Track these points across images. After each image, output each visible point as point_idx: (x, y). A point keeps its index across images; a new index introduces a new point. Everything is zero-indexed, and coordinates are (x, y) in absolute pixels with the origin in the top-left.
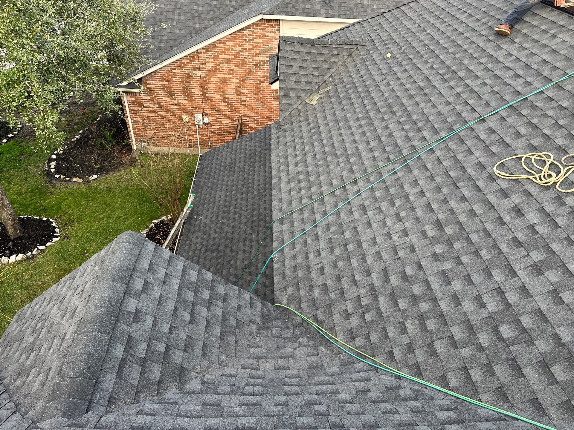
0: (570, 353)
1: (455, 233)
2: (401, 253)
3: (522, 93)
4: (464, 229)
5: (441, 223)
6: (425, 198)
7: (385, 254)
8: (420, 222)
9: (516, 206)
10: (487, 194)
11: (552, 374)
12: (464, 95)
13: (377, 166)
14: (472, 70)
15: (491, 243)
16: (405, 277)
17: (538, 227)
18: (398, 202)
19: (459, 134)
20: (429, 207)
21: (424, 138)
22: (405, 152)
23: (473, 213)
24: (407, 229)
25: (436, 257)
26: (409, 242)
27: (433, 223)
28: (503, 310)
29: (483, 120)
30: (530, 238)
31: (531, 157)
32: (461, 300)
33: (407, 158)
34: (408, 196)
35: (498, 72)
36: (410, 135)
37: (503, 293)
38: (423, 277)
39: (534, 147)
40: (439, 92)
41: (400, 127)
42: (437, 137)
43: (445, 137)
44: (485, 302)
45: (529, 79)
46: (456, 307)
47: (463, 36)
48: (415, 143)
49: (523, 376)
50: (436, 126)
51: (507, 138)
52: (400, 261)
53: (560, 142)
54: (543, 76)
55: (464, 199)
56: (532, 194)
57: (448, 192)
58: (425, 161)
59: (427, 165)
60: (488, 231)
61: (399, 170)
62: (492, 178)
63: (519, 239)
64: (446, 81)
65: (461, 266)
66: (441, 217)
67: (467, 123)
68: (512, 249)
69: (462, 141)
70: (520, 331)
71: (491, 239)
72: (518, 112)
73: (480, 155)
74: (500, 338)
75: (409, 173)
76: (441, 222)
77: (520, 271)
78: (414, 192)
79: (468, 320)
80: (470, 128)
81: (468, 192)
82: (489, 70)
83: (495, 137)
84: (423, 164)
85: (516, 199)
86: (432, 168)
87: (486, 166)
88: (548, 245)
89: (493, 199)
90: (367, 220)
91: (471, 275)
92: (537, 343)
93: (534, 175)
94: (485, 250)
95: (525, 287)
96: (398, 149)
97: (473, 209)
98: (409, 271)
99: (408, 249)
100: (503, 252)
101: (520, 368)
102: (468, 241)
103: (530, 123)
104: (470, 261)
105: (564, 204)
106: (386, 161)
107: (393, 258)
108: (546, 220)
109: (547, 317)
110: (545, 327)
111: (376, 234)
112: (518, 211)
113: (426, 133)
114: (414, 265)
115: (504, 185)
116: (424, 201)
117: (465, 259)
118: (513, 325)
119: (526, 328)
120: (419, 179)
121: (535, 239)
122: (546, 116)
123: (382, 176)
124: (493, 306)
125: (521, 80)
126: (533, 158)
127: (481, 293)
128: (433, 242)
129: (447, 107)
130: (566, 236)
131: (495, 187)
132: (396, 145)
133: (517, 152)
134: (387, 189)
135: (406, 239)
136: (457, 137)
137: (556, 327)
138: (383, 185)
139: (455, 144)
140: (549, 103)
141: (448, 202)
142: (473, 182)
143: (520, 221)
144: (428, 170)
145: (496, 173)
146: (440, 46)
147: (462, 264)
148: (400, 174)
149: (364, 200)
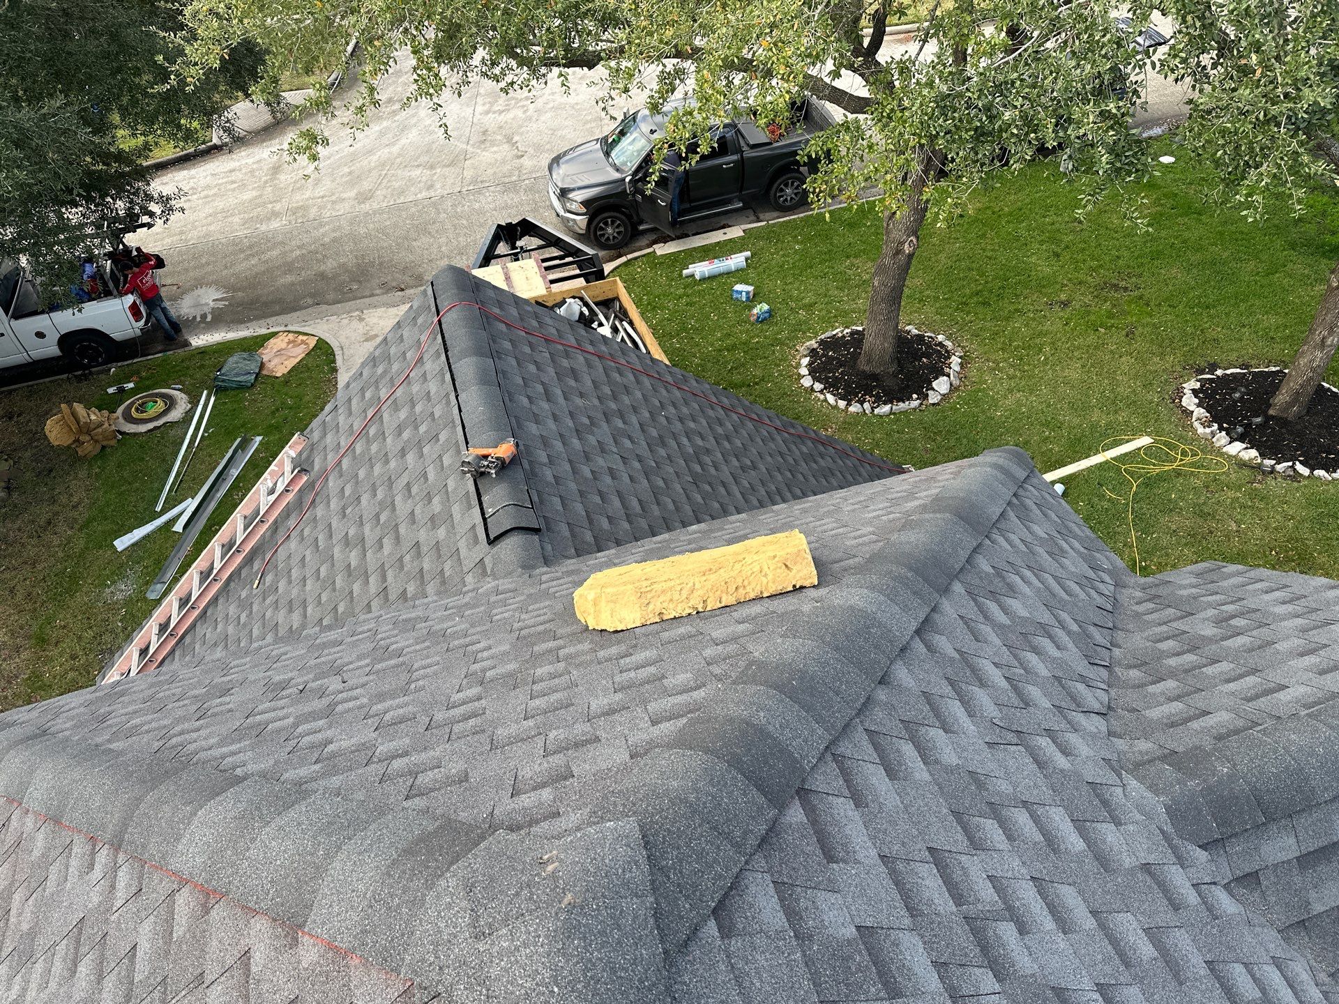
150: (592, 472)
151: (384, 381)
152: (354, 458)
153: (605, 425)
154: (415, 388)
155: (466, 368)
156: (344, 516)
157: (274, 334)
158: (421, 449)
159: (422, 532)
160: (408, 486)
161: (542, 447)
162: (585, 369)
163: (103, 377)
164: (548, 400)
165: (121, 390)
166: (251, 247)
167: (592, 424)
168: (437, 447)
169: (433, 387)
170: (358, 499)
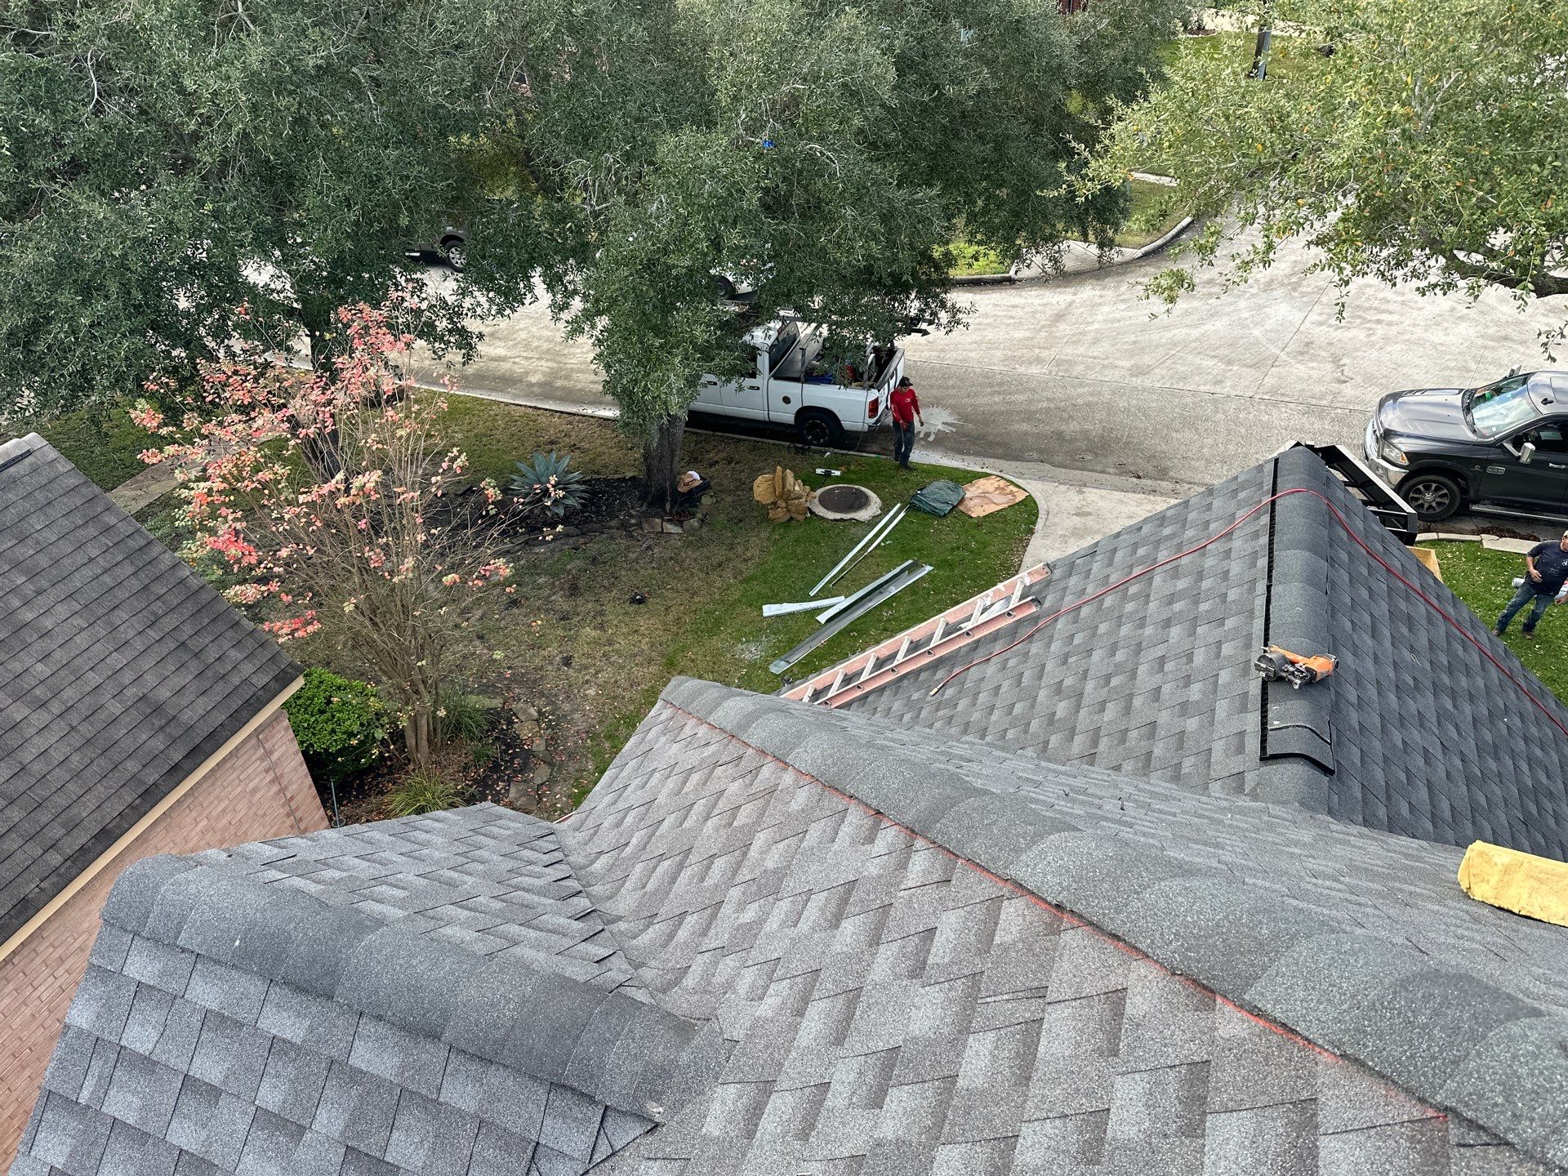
150: (1404, 742)
151: (1168, 544)
152: (1100, 609)
153: (1431, 698)
154: (1209, 562)
155: (1292, 560)
156: (1065, 662)
157: (987, 475)
158: (1195, 627)
159: (1164, 713)
160: (1162, 661)
161: (1354, 684)
162: (1424, 622)
163: (817, 456)
164: (1373, 637)
165: (828, 475)
166: (1000, 384)
167: (1416, 687)
168: (1218, 633)
169: (1235, 568)
170: (1089, 652)
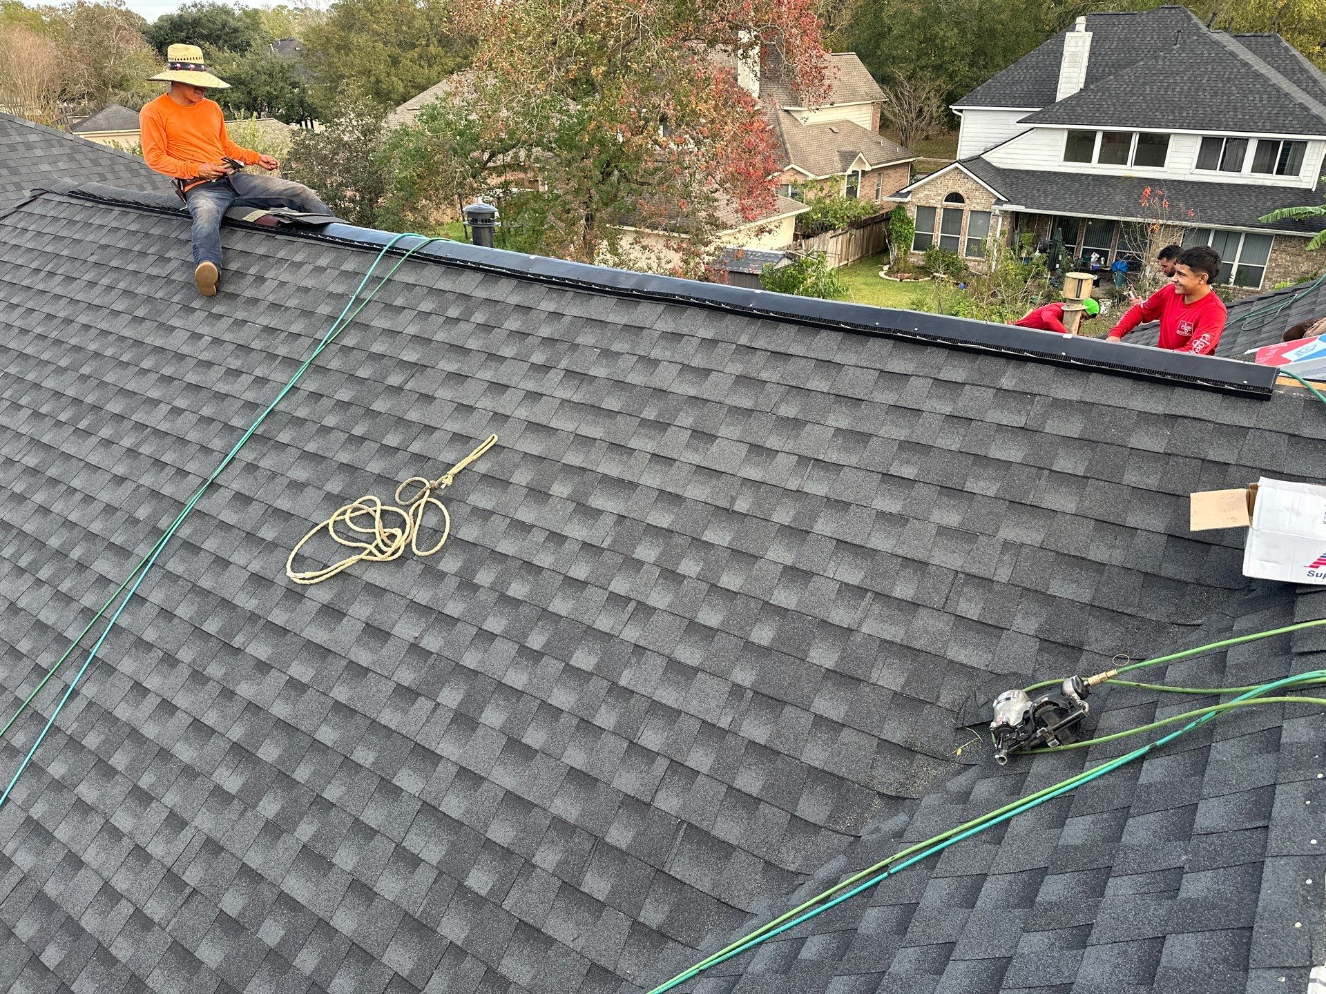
0: (591, 834)
1: (285, 751)
2: (193, 876)
3: (260, 402)
4: (298, 730)
5: (244, 748)
6: (179, 714)
7: (155, 904)
8: (198, 775)
9: (367, 624)
10: (302, 631)
11: (589, 896)
12: (146, 449)
13: (17, 702)
14: (136, 390)
15: (364, 724)
16: (230, 926)
17: (426, 642)
18: (119, 760)
19: (178, 534)
20: (200, 729)
21: (103, 581)
22: (74, 634)
23: (297, 687)
24: (177, 810)
25: (274, 830)
26: (196, 837)
27: (227, 759)
28: (453, 844)
29: (214, 486)
30: (423, 671)
31: (341, 517)
32: (370, 884)
33: (86, 644)
34: (137, 732)
35: (192, 378)
36: (65, 586)
37: (437, 809)
38: (269, 895)
39: (337, 496)
40: (82, 464)
41: (28, 580)
42: (133, 564)
43: (152, 555)
44: (416, 852)
45: (258, 372)
46: (369, 906)
47: (76, 326)
48: (88, 600)
49: (550, 941)
50: (118, 539)
51: (279, 501)
52: (199, 897)
53: (375, 467)
54: (280, 358)
55: (263, 667)
56: (383, 586)
57: (223, 670)
58: (133, 630)
59: (144, 637)
60: (345, 706)
61: (82, 681)
62: (295, 594)
63: (406, 684)
64: (87, 433)
65: (334, 812)
66: (236, 733)
67: (183, 505)
68: (405, 712)
69: (192, 548)
70: (502, 858)
71: (358, 717)
72: (272, 442)
73: (246, 560)
74: (478, 902)
75: (109, 676)
76: (243, 745)
77: (440, 745)
78: (147, 714)
79: (406, 913)
80: (196, 513)
81: (264, 648)
82: (171, 379)
83: (255, 510)
84: (132, 638)
85: (361, 610)
86: (159, 637)
87: (269, 575)
88: (457, 664)
89: (318, 635)
90: (62, 855)
91: (361, 818)
92: (537, 859)
93: (365, 549)
94: (359, 748)
95: (464, 768)
96: (51, 635)
97: (290, 677)
98: (232, 903)
99: (204, 855)
100: (393, 727)
101: (539, 931)
102: (318, 750)
103: (306, 456)
104: (344, 789)
105: (442, 575)
106: (34, 677)
107: (180, 902)
108: (431, 620)
109: (526, 797)
110: (532, 820)
111: (105, 874)
112: (376, 633)
113: (103, 566)
114: (235, 882)
115: (324, 596)
116: (180, 721)
117: (333, 793)
118: (484, 857)
119: (506, 846)
120: (141, 678)
121: (432, 667)
122: (325, 430)
123: (44, 720)
124: (432, 851)
125: (245, 380)
126: (347, 517)
127: (398, 840)
128: (250, 798)
129: (120, 490)
130: (476, 629)
131: (310, 607)
132: (41, 627)
133: (314, 519)
134: (74, 744)
135: (187, 833)
136: (177, 544)
137: (548, 805)
138: (61, 741)
139: (183, 560)
140: (318, 404)
141: (233, 693)
142: (262, 622)
143: (388, 649)
144: (149, 646)
145: (295, 580)
146: (32, 362)
147: (333, 805)
148: (89, 691)
149: (25, 807)
